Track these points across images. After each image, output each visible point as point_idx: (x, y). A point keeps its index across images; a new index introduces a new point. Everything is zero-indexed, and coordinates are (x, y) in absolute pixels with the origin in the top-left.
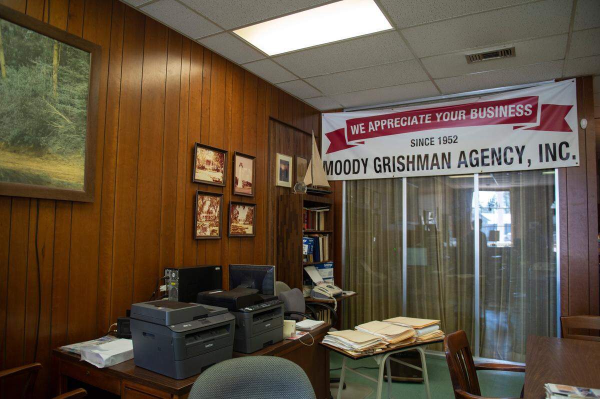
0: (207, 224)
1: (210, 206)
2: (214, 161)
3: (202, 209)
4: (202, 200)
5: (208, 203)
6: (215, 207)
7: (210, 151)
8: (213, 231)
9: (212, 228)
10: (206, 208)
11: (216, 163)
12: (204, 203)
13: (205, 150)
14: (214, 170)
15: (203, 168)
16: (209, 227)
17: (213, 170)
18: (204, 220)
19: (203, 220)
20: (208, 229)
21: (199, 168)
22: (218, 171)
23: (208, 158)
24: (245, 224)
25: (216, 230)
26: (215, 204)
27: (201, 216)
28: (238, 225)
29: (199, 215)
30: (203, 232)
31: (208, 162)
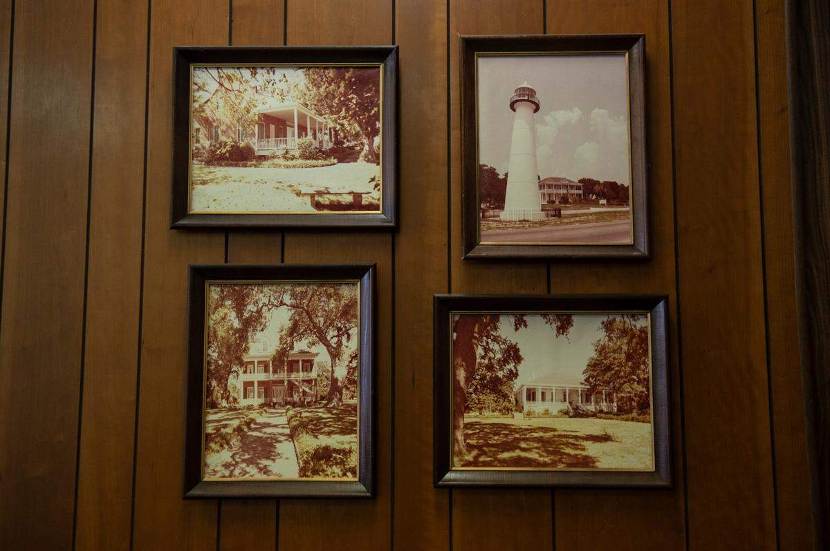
0: (279, 420)
1: (294, 330)
2: (311, 113)
3: (236, 351)
4: (239, 308)
5: (279, 319)
6: (332, 333)
7: (279, 73)
8: (324, 455)
9: (310, 442)
10: (263, 344)
11: (328, 121)
12: (251, 323)
13: (246, 73)
14: (313, 155)
15: (241, 156)
16: (291, 437)
17: (305, 156)
18: (256, 401)
19: (243, 403)
20: (285, 448)
21: (215, 159)
22: (343, 154)
23: (271, 104)
24: (578, 414)
25: (346, 453)
26: (330, 322)
27: (236, 382)
28: (518, 420)
29: (222, 380)
30: (249, 462)
31: (276, 124)
